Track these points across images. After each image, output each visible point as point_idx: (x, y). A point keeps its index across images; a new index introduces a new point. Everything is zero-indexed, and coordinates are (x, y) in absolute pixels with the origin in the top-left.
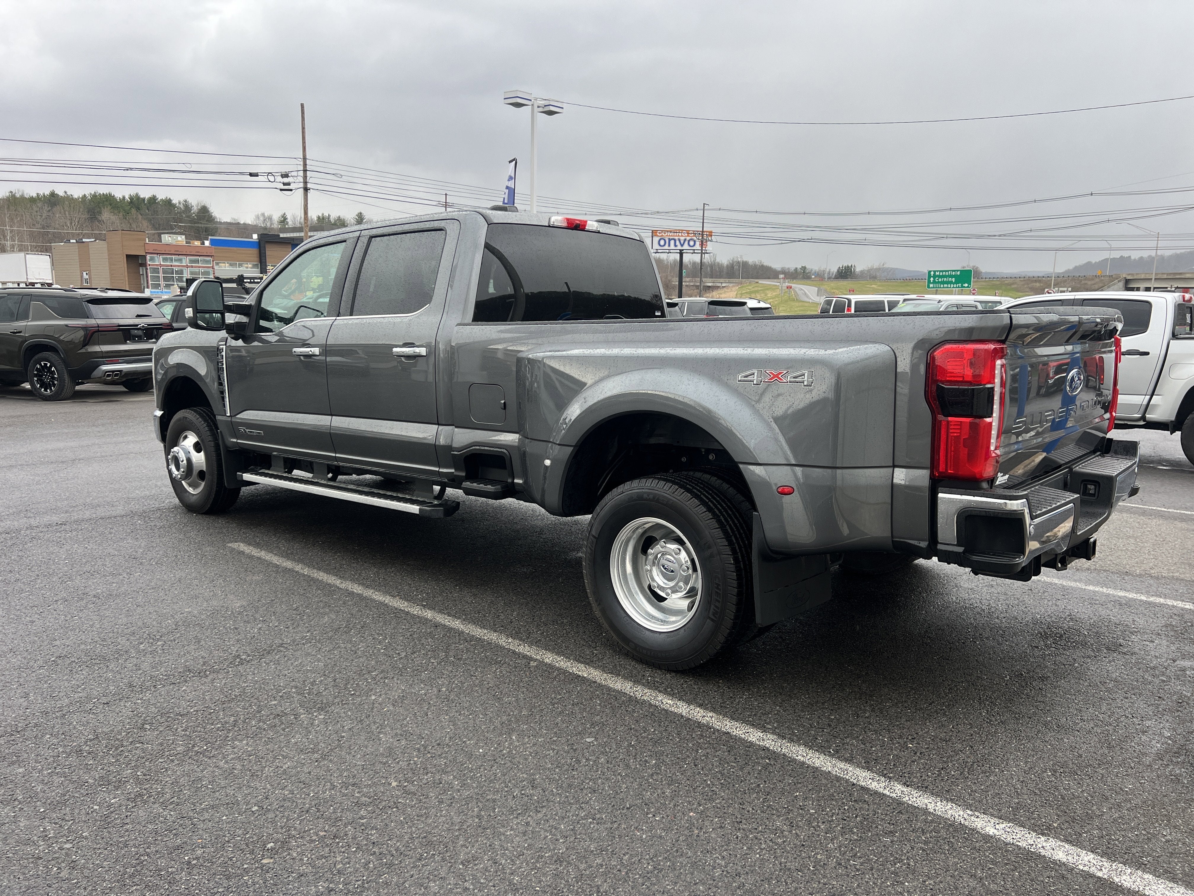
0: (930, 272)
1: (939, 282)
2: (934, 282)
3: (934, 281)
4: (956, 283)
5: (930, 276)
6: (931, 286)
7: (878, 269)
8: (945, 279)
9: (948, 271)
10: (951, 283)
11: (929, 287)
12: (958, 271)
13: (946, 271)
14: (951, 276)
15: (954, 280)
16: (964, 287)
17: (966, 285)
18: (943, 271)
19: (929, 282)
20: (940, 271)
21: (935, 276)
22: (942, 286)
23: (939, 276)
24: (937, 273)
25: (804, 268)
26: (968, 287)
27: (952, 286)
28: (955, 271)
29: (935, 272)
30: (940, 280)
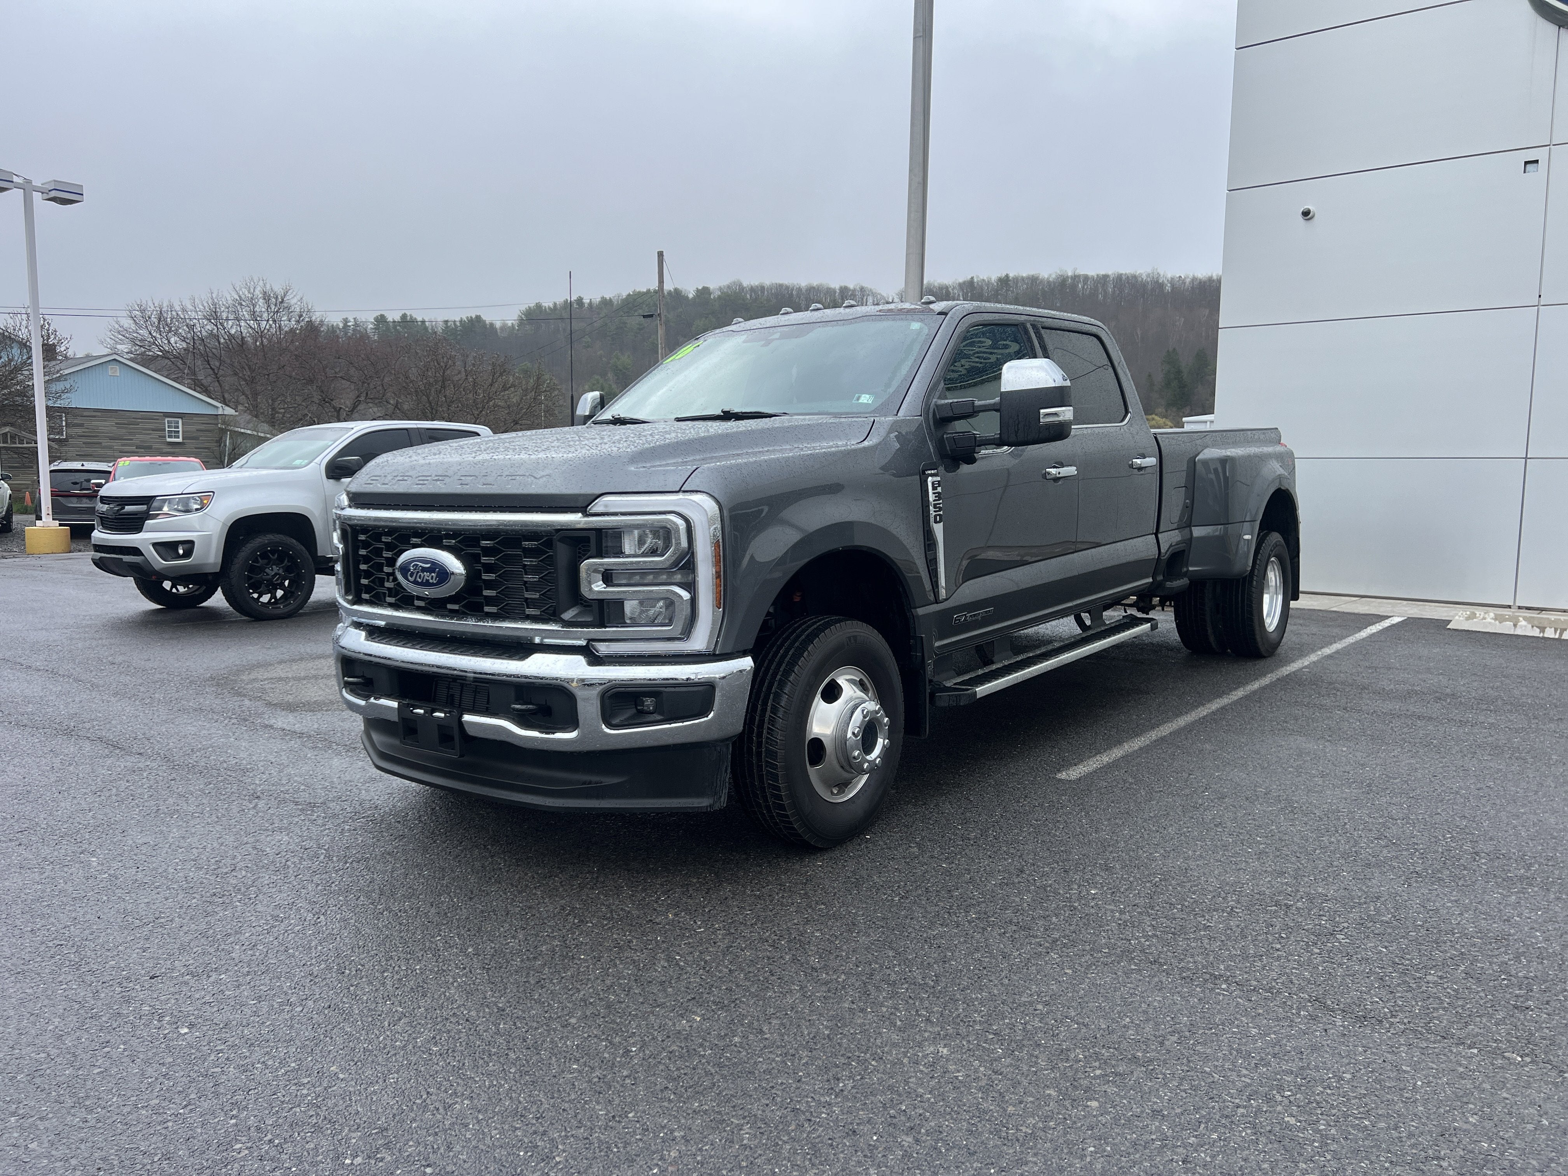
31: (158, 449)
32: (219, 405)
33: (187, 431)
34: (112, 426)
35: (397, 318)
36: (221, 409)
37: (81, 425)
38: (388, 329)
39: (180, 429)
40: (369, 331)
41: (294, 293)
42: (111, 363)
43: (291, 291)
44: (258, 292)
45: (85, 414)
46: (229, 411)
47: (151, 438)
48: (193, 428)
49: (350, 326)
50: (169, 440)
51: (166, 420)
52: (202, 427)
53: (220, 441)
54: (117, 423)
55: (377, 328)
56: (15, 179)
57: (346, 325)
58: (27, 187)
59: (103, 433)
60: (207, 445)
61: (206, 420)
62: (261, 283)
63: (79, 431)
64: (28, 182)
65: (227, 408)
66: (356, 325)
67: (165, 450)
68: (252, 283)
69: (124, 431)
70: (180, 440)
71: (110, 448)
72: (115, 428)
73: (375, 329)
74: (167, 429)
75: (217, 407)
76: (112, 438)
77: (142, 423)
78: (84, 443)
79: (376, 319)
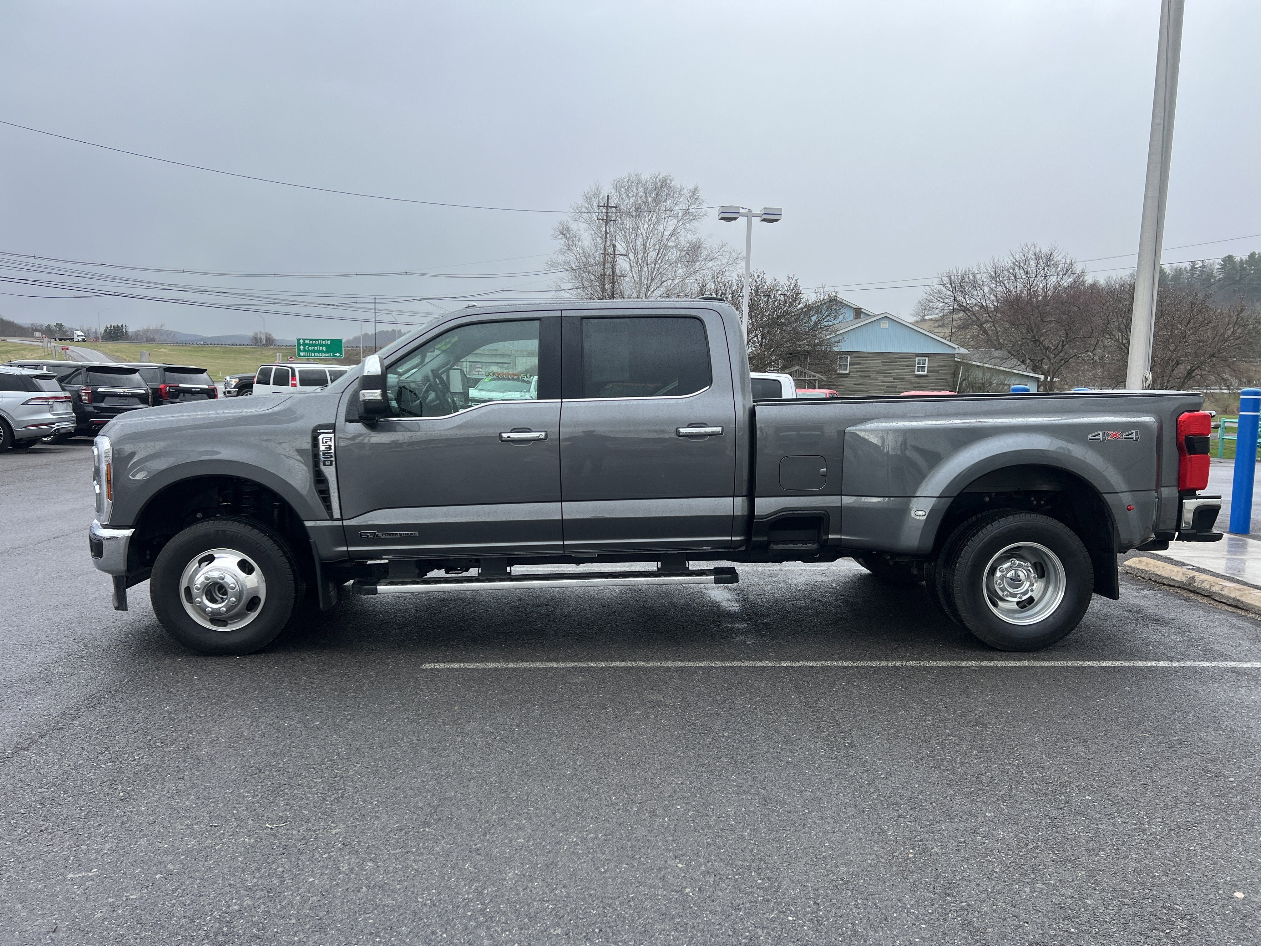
0: (299, 340)
1: (309, 351)
2: (304, 351)
3: (304, 349)
4: (327, 352)
5: (299, 344)
6: (302, 354)
7: (156, 331)
8: (316, 348)
9: (318, 340)
10: (322, 352)
11: (299, 355)
12: (328, 340)
13: (316, 340)
14: (322, 345)
15: (324, 349)
16: (336, 356)
17: (338, 354)
18: (312, 340)
19: (299, 350)
20: (310, 340)
21: (304, 345)
22: (313, 355)
23: (310, 345)
24: (307, 342)
25: (60, 326)
26: (339, 356)
27: (324, 355)
28: (324, 340)
29: (304, 340)
30: (310, 348)
31: (908, 380)
32: (956, 346)
33: (931, 367)
34: (879, 364)
35: (1245, 257)
36: (957, 350)
37: (859, 364)
38: (1234, 268)
39: (926, 365)
40: (1215, 271)
41: (1059, 253)
42: (883, 319)
43: (1056, 251)
44: (1031, 255)
45: (862, 355)
46: (963, 351)
47: (905, 372)
48: (935, 364)
49: (1197, 268)
50: (917, 373)
51: (917, 358)
52: (942, 363)
53: (955, 374)
54: (882, 362)
55: (1224, 267)
56: (741, 211)
57: (1193, 268)
58: (750, 215)
59: (872, 368)
60: (944, 377)
61: (945, 358)
62: (1033, 248)
63: (857, 367)
64: (750, 211)
65: (962, 349)
66: (1203, 267)
67: (913, 381)
68: (1027, 248)
69: (886, 367)
70: (925, 373)
71: (876, 379)
72: (881, 365)
73: (1221, 268)
74: (917, 365)
75: (955, 348)
76: (878, 373)
77: (899, 361)
78: (860, 376)
79: (1224, 260)
